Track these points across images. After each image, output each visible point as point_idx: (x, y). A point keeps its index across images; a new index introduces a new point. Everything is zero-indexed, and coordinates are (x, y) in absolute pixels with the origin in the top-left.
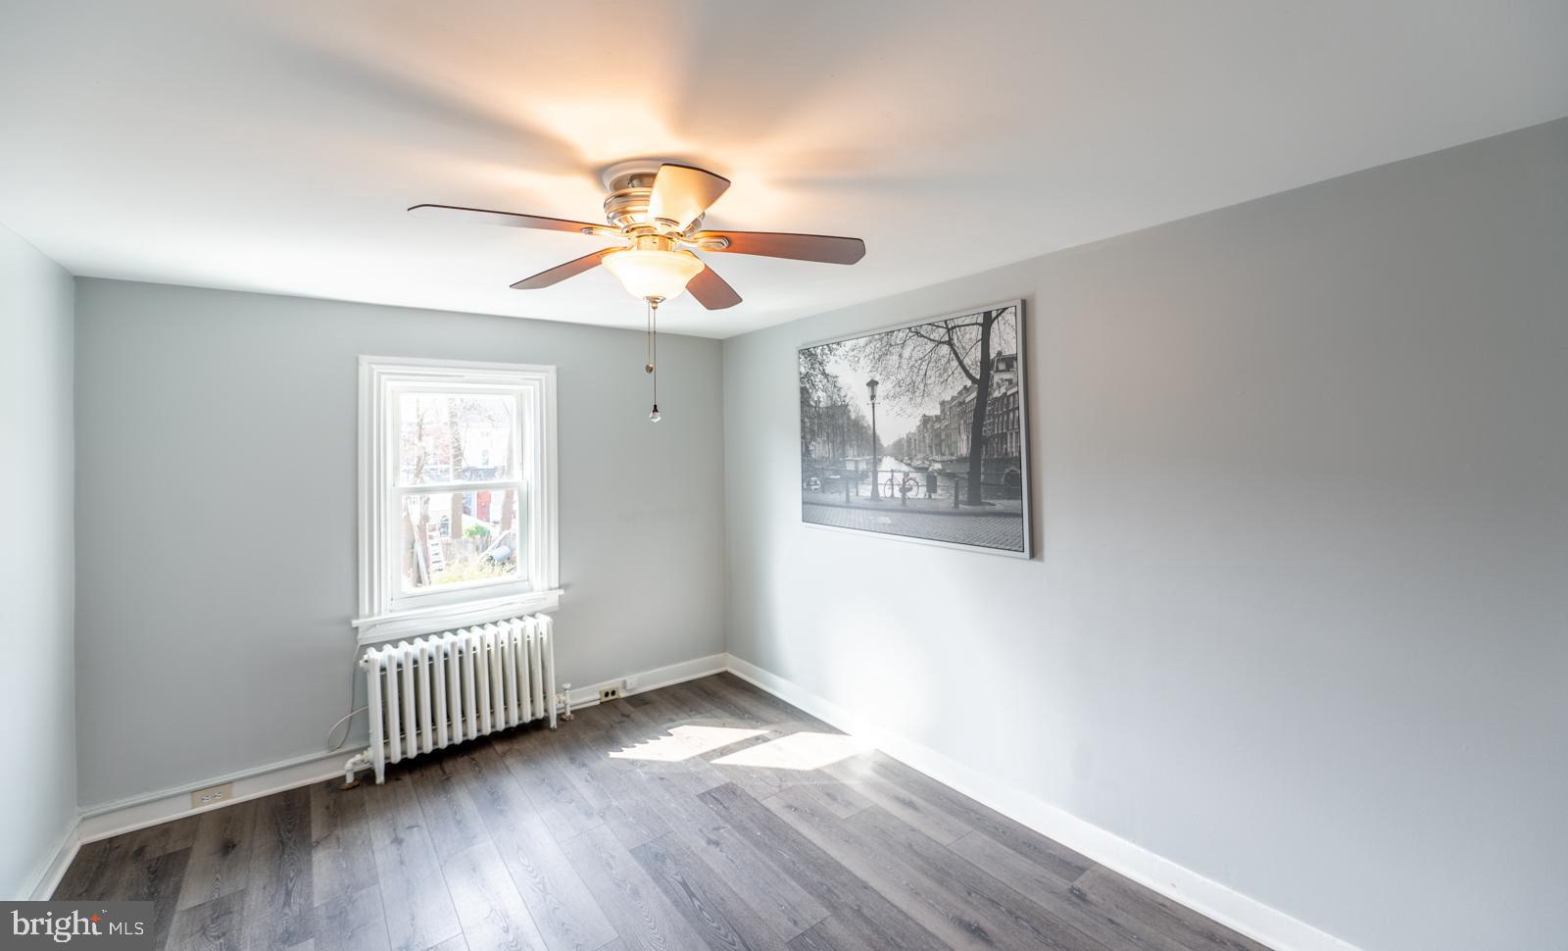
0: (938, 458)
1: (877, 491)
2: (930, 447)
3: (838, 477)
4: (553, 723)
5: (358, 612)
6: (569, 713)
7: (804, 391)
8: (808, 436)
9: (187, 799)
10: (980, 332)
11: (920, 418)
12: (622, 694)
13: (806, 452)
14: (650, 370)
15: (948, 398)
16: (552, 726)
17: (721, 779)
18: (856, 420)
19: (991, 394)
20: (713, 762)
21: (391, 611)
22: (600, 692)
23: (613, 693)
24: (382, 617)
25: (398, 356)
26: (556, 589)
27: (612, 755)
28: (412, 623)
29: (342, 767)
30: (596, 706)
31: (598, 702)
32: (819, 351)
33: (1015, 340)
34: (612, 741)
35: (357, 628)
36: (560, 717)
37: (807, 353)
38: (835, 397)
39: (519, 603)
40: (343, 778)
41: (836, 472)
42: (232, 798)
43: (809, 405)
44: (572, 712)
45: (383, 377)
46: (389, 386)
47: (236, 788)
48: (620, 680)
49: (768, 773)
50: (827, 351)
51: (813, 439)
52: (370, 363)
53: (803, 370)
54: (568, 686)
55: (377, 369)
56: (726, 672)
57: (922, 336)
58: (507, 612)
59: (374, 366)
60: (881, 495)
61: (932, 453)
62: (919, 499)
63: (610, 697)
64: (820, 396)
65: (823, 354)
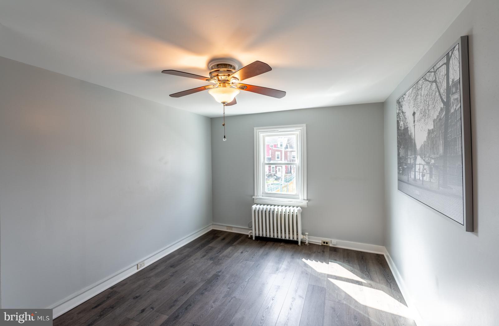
0: (433, 156)
1: (416, 177)
2: (431, 149)
3: (406, 167)
4: (300, 243)
5: (254, 194)
6: (307, 243)
7: (398, 122)
8: (399, 145)
9: (226, 227)
10: (446, 67)
11: (427, 132)
12: (331, 245)
15: (436, 118)
16: (299, 244)
17: (325, 285)
18: (410, 135)
19: (450, 111)
20: (329, 279)
21: (262, 196)
22: (322, 241)
23: (327, 243)
24: (259, 197)
25: (262, 126)
26: (305, 200)
27: (304, 260)
28: (266, 201)
29: (248, 232)
30: (319, 245)
31: (321, 244)
33: (459, 68)
34: (308, 256)
35: (254, 199)
36: (302, 243)
37: (398, 102)
38: (405, 123)
39: (294, 202)
40: (248, 235)
41: (406, 164)
42: (232, 230)
43: (399, 130)
44: (308, 243)
45: (259, 133)
46: (261, 135)
47: (233, 229)
48: (331, 239)
49: (343, 294)
50: (403, 99)
52: (257, 129)
53: (397, 111)
54: (307, 233)
55: (258, 131)
56: (383, 255)
57: (427, 81)
58: (290, 203)
59: (257, 130)
60: (417, 178)
61: (431, 154)
62: (427, 181)
63: (325, 244)
64: (402, 124)
65: (402, 101)
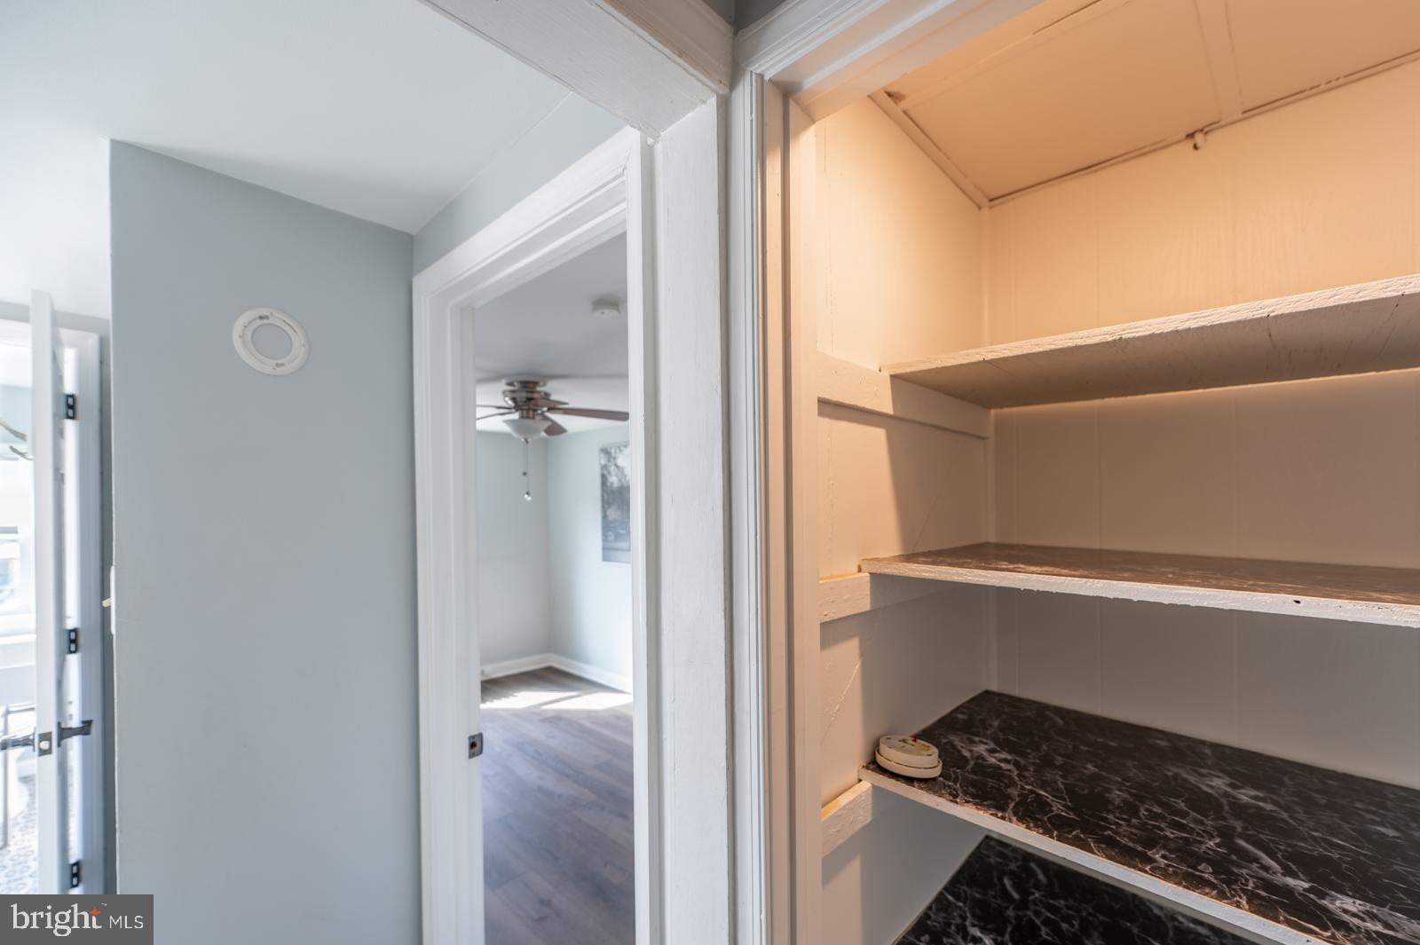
7: (603, 476)
8: (606, 506)
13: (605, 516)
14: (525, 474)
32: (613, 451)
37: (606, 451)
38: (623, 480)
41: (623, 529)
43: (606, 486)
50: (618, 451)
51: (609, 507)
53: (603, 462)
56: (550, 666)
64: (613, 480)
65: (615, 452)
